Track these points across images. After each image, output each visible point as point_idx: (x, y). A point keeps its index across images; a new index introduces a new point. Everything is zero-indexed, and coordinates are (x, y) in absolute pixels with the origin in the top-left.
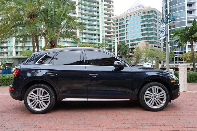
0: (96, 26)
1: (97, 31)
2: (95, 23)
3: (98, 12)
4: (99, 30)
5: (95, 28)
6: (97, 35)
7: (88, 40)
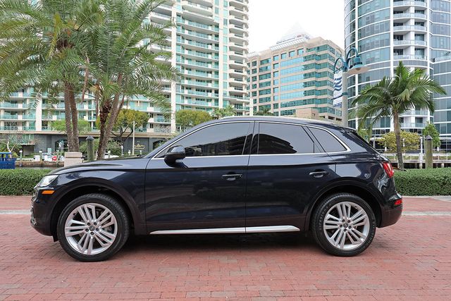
0: (211, 73)
1: (213, 82)
2: (210, 66)
3: (217, 45)
4: (217, 82)
5: (210, 76)
6: (213, 92)
7: (195, 101)
